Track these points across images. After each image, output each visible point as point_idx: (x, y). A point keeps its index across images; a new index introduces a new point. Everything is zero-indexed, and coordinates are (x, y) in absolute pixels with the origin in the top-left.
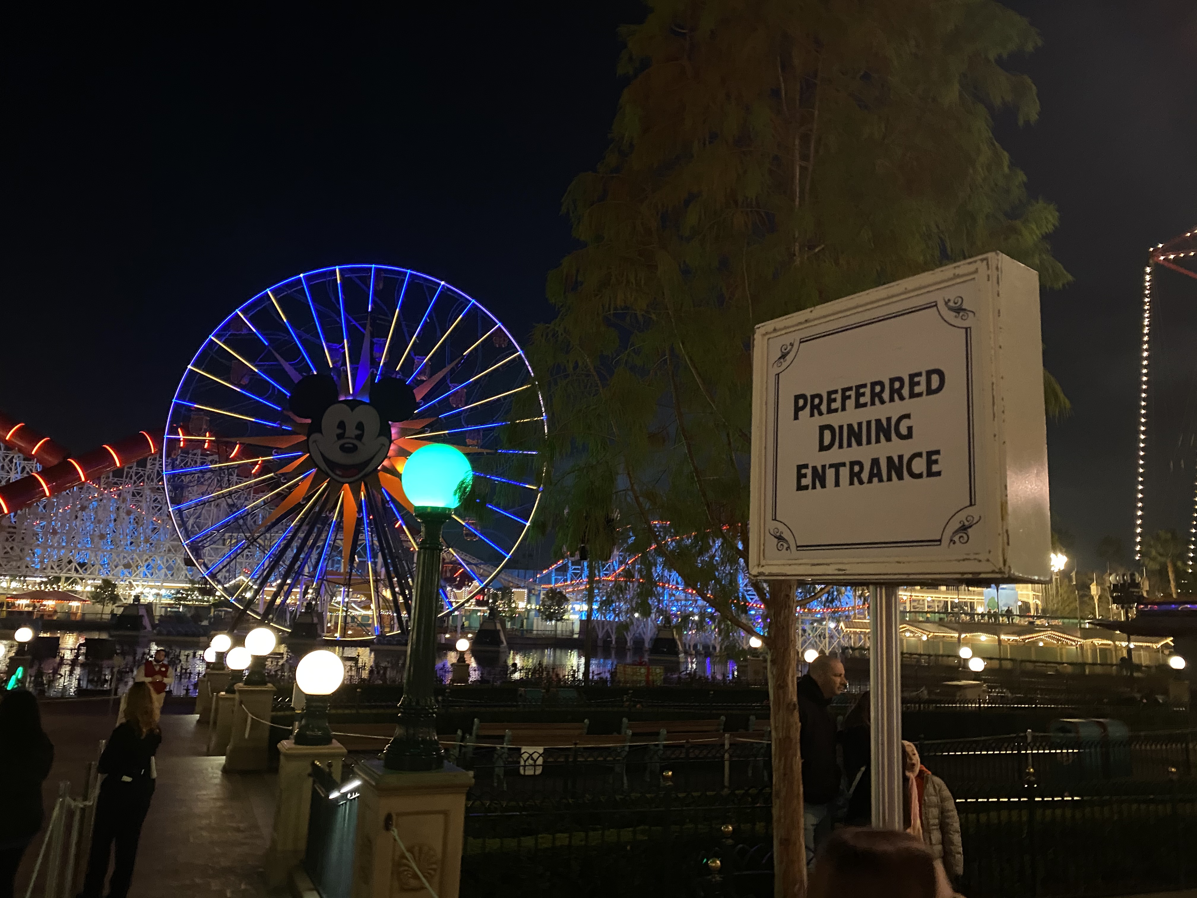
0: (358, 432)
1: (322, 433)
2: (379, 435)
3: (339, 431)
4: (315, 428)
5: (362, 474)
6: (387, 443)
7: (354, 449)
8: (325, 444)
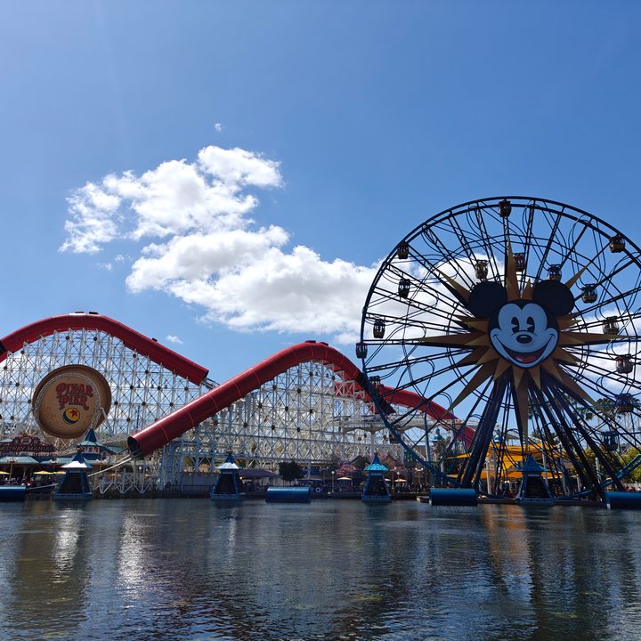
5: (539, 360)
6: (555, 333)
7: (528, 340)
8: (504, 338)
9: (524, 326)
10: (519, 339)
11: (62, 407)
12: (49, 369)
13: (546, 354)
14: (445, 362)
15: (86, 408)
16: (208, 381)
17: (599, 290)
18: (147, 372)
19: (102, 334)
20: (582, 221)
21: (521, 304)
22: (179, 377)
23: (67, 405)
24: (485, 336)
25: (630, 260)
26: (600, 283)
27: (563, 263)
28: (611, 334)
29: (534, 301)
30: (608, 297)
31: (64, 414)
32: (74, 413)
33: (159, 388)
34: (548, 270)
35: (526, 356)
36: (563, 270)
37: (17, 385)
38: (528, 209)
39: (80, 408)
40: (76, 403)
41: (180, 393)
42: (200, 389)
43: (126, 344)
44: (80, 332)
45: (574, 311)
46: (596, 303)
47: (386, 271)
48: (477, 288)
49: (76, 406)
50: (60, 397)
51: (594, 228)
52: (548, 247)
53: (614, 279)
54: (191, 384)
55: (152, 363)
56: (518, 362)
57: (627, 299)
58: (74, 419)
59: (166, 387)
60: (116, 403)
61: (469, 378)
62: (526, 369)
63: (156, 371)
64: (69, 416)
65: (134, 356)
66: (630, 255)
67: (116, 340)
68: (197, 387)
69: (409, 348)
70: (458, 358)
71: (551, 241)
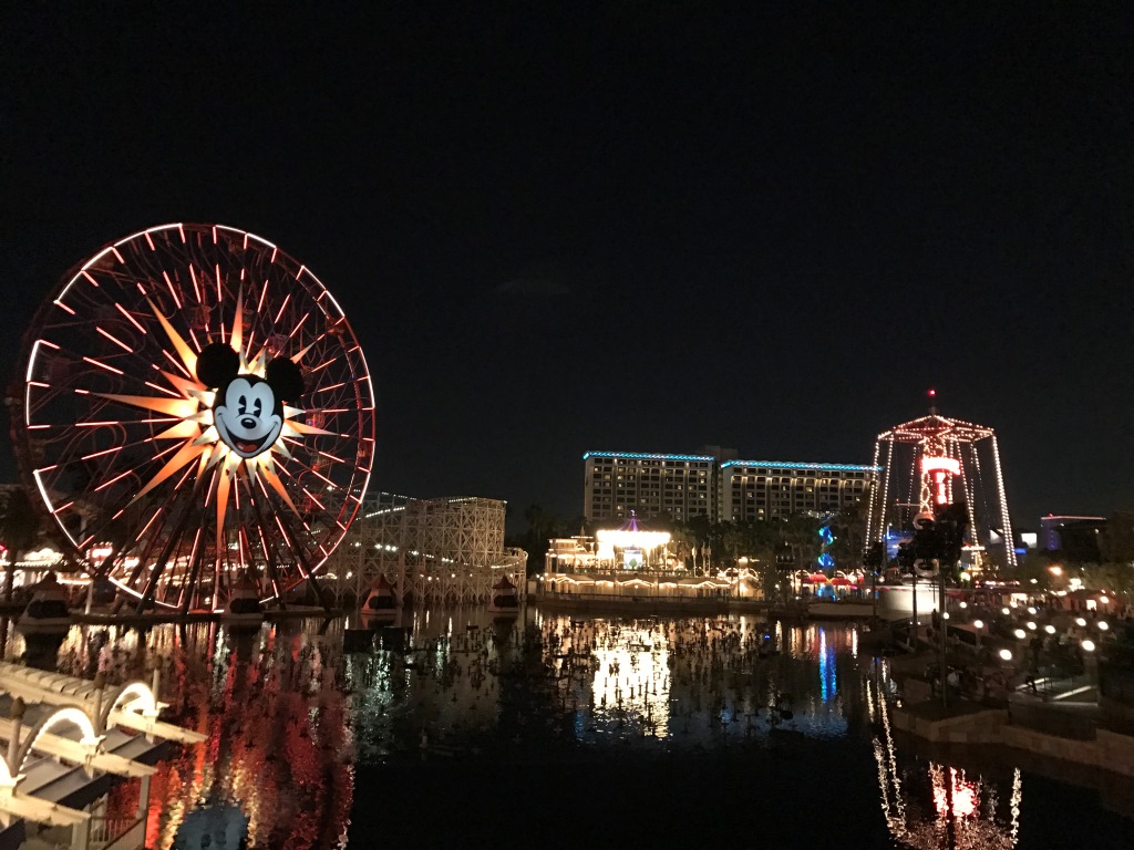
0: (257, 409)
1: (226, 406)
2: (274, 413)
3: (242, 406)
6: (280, 421)
7: (253, 425)
8: (229, 417)
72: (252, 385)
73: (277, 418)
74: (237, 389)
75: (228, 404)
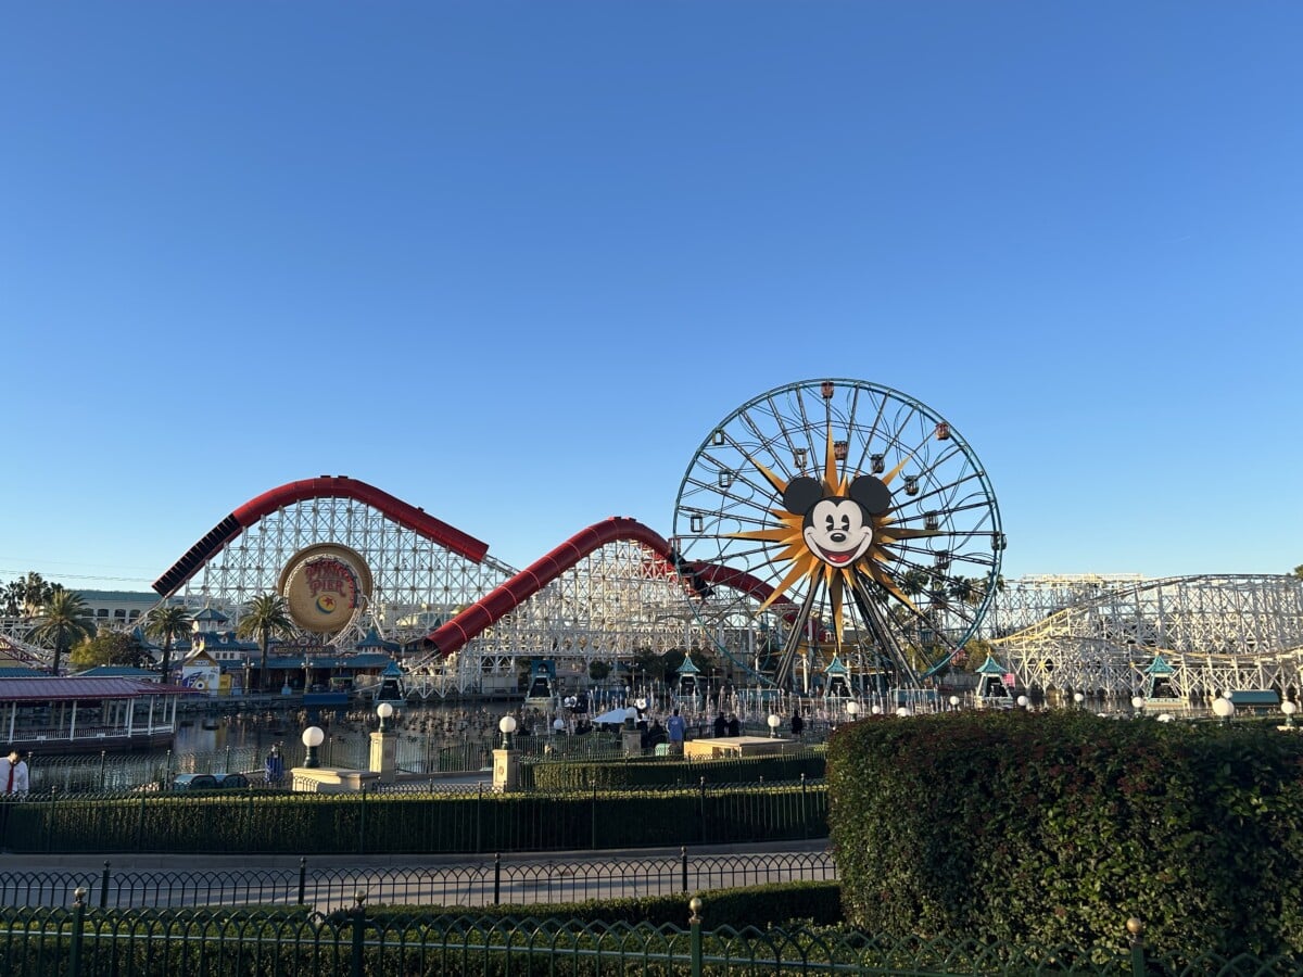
0: (845, 524)
1: (813, 525)
2: (863, 526)
3: (829, 524)
4: (809, 522)
5: (851, 560)
6: (870, 531)
7: (843, 538)
8: (818, 535)
9: (838, 524)
10: (833, 538)
11: (315, 594)
12: (294, 549)
13: (859, 553)
14: (760, 558)
15: (343, 595)
16: (489, 559)
17: (922, 481)
18: (415, 550)
19: (355, 503)
20: (910, 405)
21: (837, 501)
22: (452, 555)
23: (319, 592)
24: (799, 536)
25: (957, 447)
26: (923, 473)
27: (886, 451)
28: (932, 530)
29: (850, 499)
30: (931, 489)
31: (318, 603)
32: (329, 601)
33: (431, 569)
34: (872, 459)
35: (839, 556)
36: (885, 460)
37: (258, 568)
38: (854, 389)
39: (335, 595)
40: (330, 589)
41: (455, 574)
42: (479, 569)
43: (388, 515)
44: (328, 500)
45: (891, 506)
46: (918, 496)
47: (700, 459)
48: (794, 481)
49: (330, 593)
50: (310, 581)
51: (921, 412)
52: (872, 433)
53: (935, 472)
54: (468, 563)
55: (420, 538)
56: (831, 563)
57: (949, 492)
58: (328, 609)
59: (439, 568)
60: (379, 589)
61: (783, 575)
62: (839, 569)
63: (424, 547)
64: (323, 605)
65: (399, 531)
66: (958, 444)
67: (372, 511)
68: (475, 565)
69: (723, 542)
70: (773, 554)
71: (874, 428)
72: (837, 505)
73: (867, 529)
74: (823, 509)
75: (815, 523)
